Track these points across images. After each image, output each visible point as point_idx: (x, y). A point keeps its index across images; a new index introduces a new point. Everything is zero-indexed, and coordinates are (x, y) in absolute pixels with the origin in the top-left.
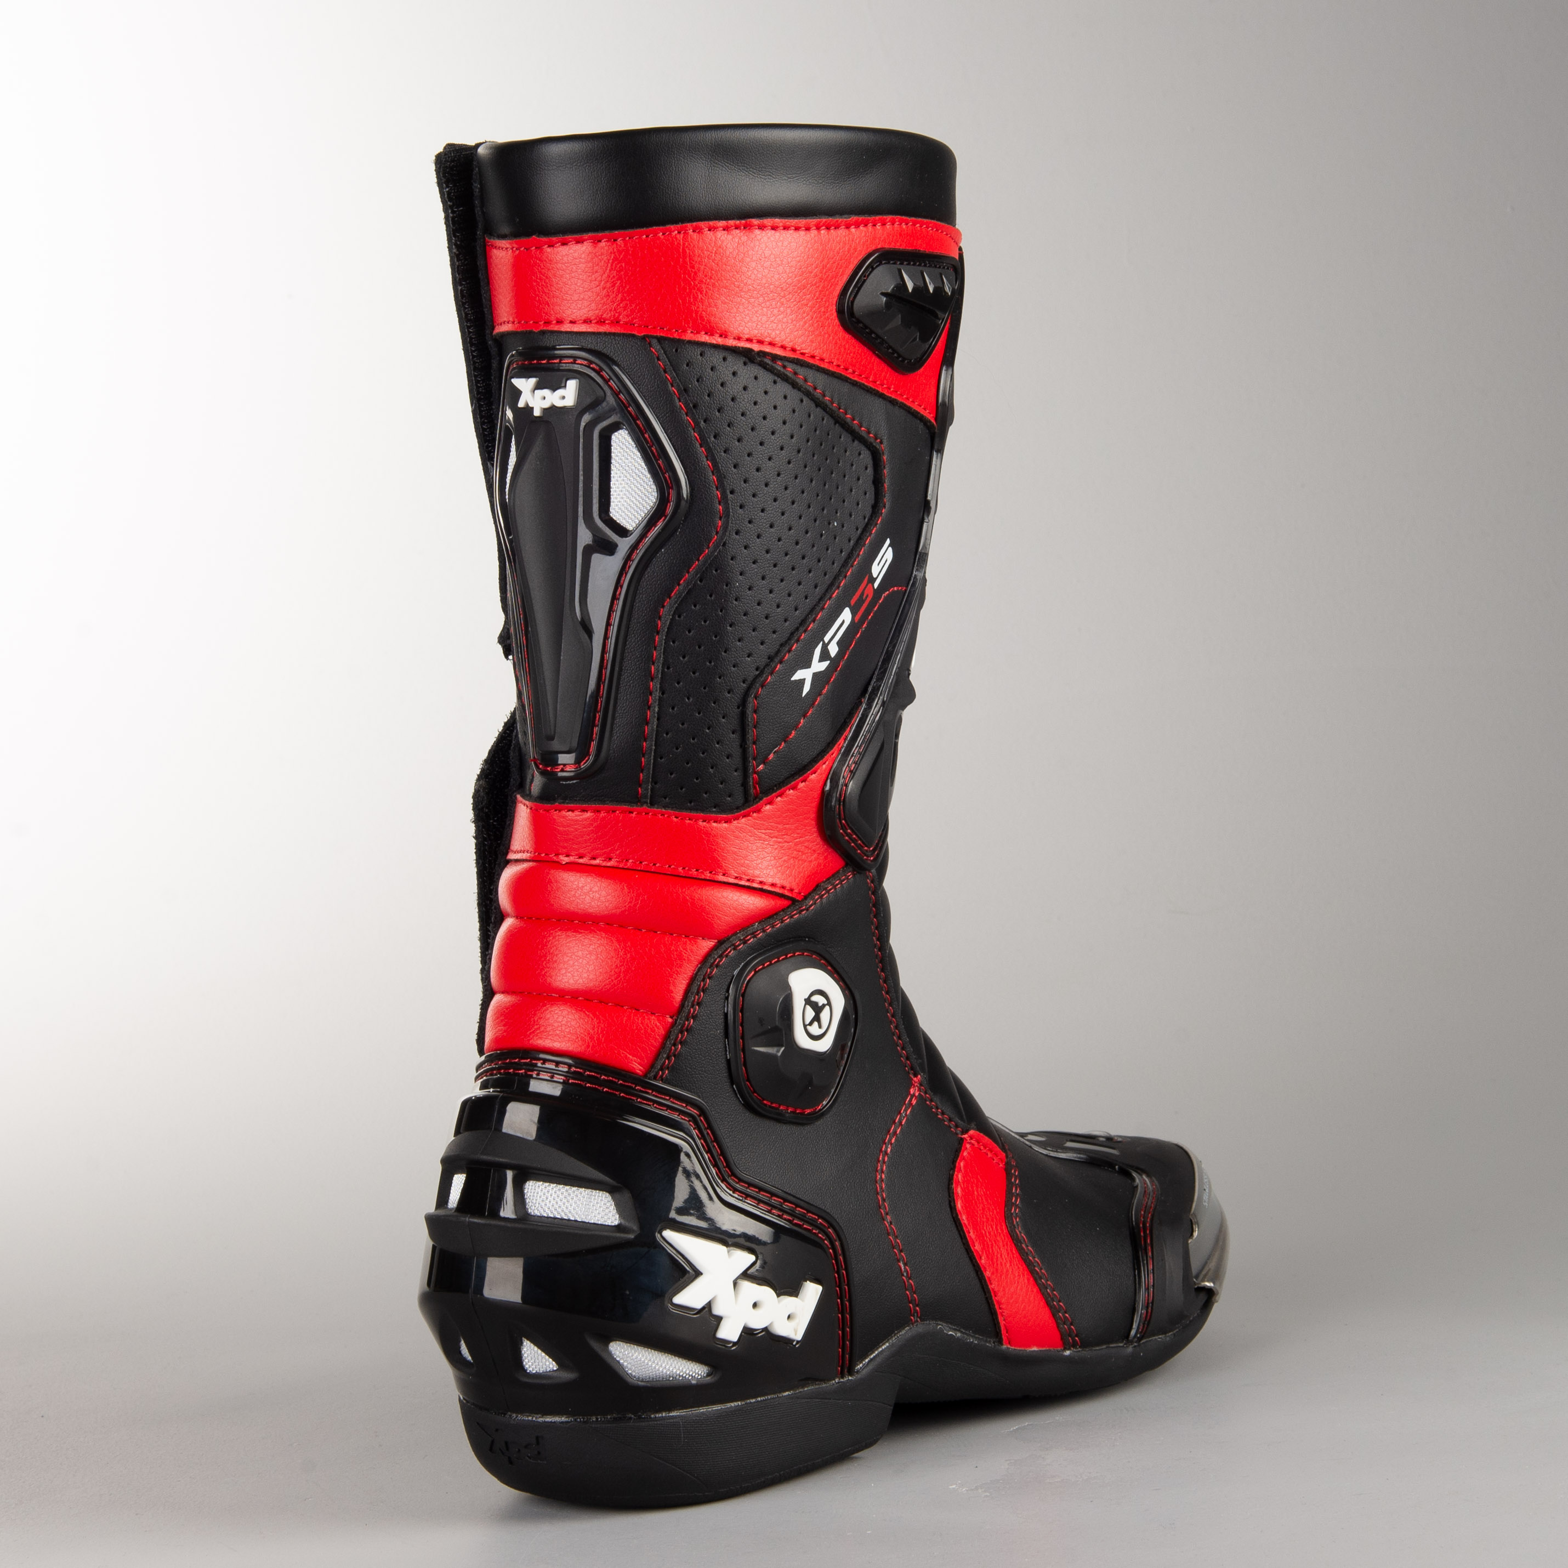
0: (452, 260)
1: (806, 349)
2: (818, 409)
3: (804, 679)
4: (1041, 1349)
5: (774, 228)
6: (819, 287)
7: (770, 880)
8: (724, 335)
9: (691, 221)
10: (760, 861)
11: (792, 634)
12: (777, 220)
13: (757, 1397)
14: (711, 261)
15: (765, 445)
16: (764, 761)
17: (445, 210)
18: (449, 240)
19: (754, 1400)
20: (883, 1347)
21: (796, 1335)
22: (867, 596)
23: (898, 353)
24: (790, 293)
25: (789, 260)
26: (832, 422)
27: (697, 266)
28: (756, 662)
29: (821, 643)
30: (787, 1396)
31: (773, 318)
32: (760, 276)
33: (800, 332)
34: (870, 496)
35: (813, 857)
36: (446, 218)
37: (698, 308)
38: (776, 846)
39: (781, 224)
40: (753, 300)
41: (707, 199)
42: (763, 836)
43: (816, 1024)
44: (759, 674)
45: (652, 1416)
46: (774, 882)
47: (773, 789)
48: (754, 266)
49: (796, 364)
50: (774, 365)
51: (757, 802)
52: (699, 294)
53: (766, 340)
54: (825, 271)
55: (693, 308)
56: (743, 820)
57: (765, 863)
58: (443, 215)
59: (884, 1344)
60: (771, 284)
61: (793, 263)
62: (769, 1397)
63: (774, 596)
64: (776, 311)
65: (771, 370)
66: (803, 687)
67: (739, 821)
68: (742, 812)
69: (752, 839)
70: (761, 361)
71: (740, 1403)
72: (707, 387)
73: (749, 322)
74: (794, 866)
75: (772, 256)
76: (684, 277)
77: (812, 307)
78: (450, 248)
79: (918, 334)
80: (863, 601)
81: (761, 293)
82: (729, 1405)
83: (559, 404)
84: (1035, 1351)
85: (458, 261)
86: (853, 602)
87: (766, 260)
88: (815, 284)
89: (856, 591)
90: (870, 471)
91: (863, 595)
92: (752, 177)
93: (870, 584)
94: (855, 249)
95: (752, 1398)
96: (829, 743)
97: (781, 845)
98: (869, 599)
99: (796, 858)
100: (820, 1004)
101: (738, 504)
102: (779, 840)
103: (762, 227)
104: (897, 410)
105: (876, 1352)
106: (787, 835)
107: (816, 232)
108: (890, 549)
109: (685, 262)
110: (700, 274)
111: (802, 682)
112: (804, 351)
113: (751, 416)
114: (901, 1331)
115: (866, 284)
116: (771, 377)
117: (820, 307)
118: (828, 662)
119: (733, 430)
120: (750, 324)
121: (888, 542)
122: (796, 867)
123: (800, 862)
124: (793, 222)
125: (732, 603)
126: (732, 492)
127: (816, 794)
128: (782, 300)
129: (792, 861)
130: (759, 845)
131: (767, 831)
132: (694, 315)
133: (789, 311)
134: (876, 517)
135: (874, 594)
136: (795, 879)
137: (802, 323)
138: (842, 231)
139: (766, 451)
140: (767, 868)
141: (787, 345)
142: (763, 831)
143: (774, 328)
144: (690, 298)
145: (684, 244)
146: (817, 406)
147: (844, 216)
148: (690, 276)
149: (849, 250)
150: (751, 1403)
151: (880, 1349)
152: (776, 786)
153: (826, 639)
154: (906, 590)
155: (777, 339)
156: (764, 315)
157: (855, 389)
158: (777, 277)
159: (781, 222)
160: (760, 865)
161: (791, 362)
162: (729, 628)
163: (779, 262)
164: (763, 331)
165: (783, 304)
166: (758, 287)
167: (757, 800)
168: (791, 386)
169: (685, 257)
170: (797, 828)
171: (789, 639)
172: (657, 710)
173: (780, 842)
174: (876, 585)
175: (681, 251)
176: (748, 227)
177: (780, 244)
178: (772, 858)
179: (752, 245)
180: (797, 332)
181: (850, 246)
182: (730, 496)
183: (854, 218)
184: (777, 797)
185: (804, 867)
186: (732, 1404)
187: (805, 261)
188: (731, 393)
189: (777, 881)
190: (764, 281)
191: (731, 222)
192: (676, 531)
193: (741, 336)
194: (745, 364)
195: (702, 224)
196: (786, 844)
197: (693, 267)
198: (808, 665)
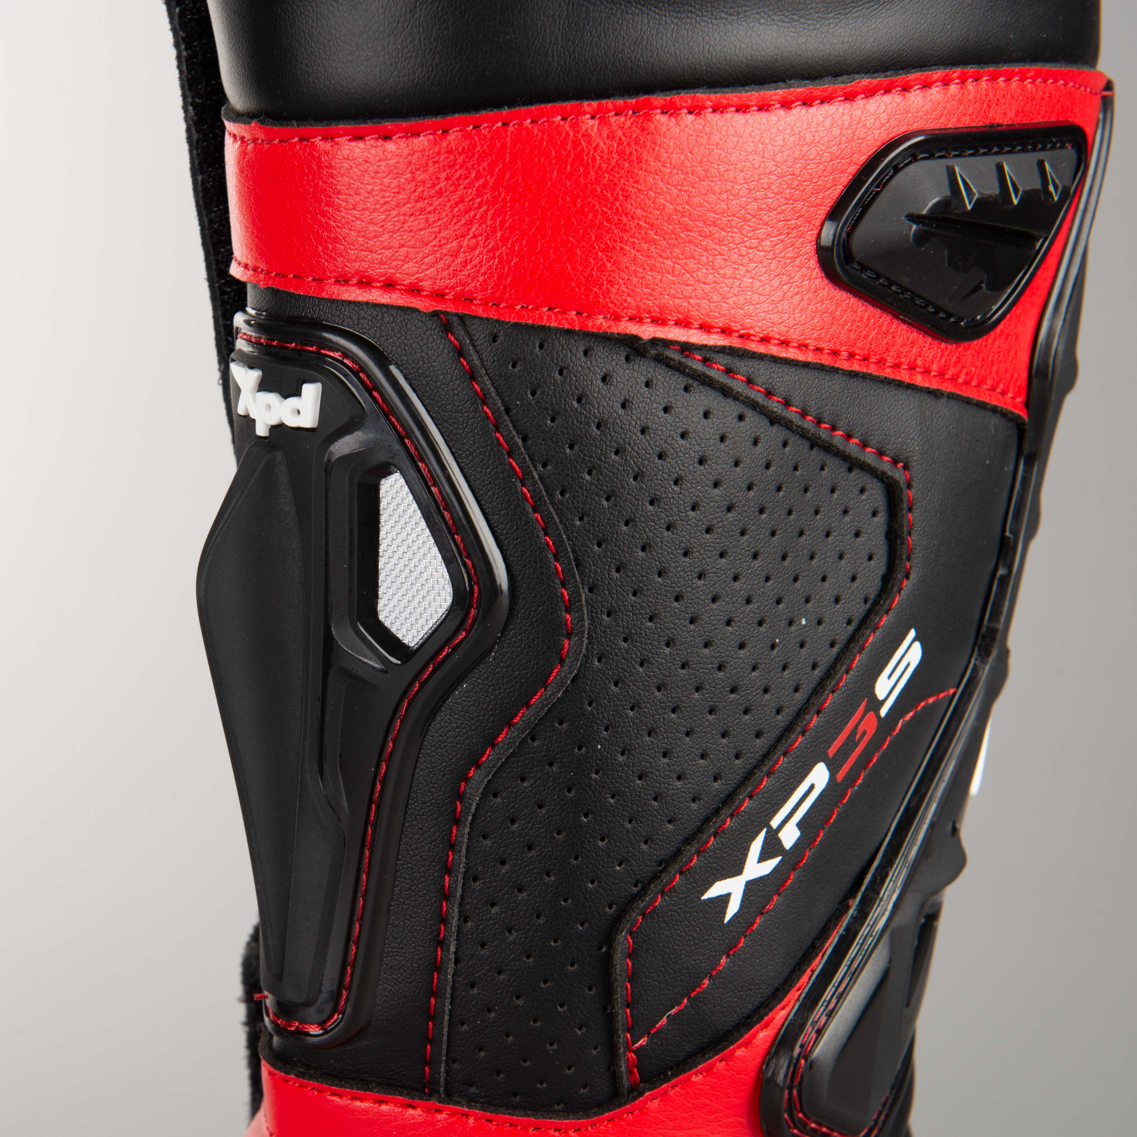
0: (188, 130)
2: (775, 428)
3: (729, 895)
11: (707, 820)
14: (564, 177)
17: (177, 45)
18: (184, 96)
22: (864, 733)
23: (945, 312)
26: (805, 445)
28: (635, 874)
29: (765, 830)
34: (879, 565)
36: (179, 58)
44: (639, 892)
47: (666, 1075)
49: (730, 354)
50: (683, 360)
51: (635, 1098)
58: (173, 52)
65: (680, 369)
66: (726, 907)
68: (607, 1114)
70: (658, 355)
78: (185, 108)
79: (986, 277)
80: (856, 745)
83: (292, 422)
85: (197, 132)
86: (831, 752)
89: (841, 731)
90: (881, 519)
91: (856, 734)
93: (871, 714)
96: (777, 990)
98: (867, 738)
104: (943, 407)
108: (917, 645)
111: (724, 899)
115: (879, 199)
116: (680, 381)
118: (779, 859)
121: (912, 633)
127: (748, 1078)
134: (887, 599)
135: (879, 727)
146: (772, 423)
147: (840, 79)
152: (671, 1069)
153: (775, 823)
154: (954, 694)
157: (855, 383)
161: (719, 352)
167: (636, 1093)
168: (720, 394)
171: (700, 830)
172: (453, 949)
174: (884, 712)
183: (865, 81)
192: (488, 653)
194: (627, 359)
198: (738, 868)
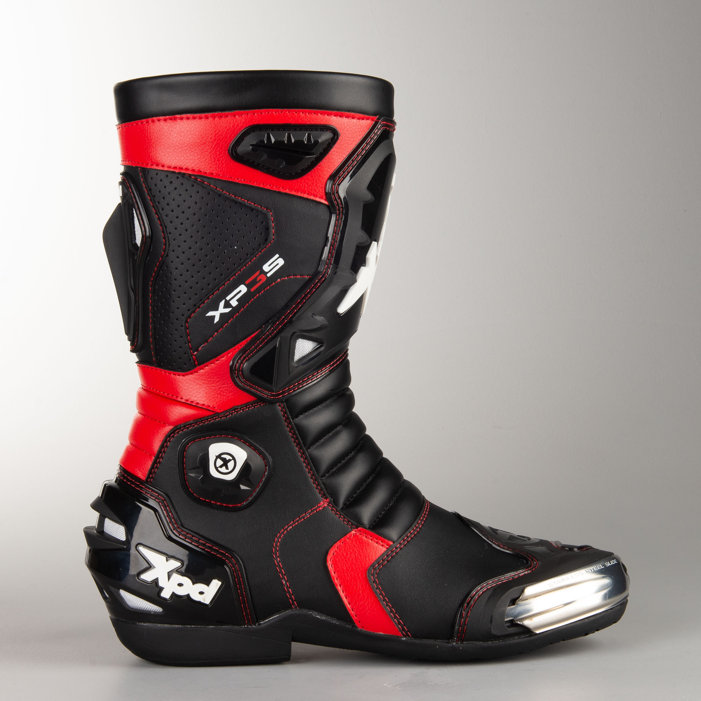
1: (207, 171)
4: (385, 634)
5: (188, 118)
6: (214, 143)
7: (202, 403)
8: (163, 166)
9: (150, 117)
10: (198, 394)
11: (207, 295)
12: (189, 115)
13: (192, 625)
15: (185, 213)
16: (197, 350)
19: (189, 626)
20: (275, 616)
21: (204, 601)
22: (261, 280)
24: (196, 146)
25: (194, 132)
27: (152, 137)
29: (226, 299)
30: (211, 628)
31: (187, 158)
32: (179, 140)
33: (203, 163)
35: (230, 395)
37: (152, 154)
38: (207, 388)
39: (191, 117)
40: (176, 150)
41: (158, 107)
42: (200, 383)
43: (224, 467)
44: (190, 312)
45: (138, 623)
46: (204, 403)
48: (176, 136)
52: (153, 149)
53: (184, 167)
54: (217, 136)
55: (151, 154)
56: (190, 376)
57: (200, 395)
59: (276, 615)
60: (185, 143)
61: (197, 133)
62: (199, 626)
63: (194, 279)
64: (188, 155)
66: (214, 319)
67: (188, 376)
69: (194, 384)
71: (180, 626)
72: (158, 188)
73: (174, 160)
74: (217, 397)
75: (185, 131)
76: (147, 141)
77: (210, 152)
81: (180, 147)
82: (174, 626)
84: (381, 634)
87: (182, 132)
88: (212, 142)
89: (250, 277)
91: (256, 279)
92: (179, 97)
93: (262, 275)
94: (238, 125)
95: (189, 625)
97: (210, 387)
98: (263, 281)
99: (220, 394)
100: (227, 459)
101: (173, 239)
102: (209, 385)
103: (181, 119)
105: (272, 618)
106: (214, 383)
107: (211, 119)
108: (281, 258)
109: (147, 135)
110: (153, 140)
112: (206, 172)
113: (177, 201)
114: (286, 611)
116: (191, 183)
117: (216, 152)
118: (231, 309)
119: (169, 207)
120: (175, 161)
121: (277, 256)
122: (219, 398)
123: (222, 396)
124: (197, 115)
125: (173, 281)
126: (170, 233)
128: (191, 150)
129: (216, 395)
130: (198, 387)
131: (202, 381)
132: (151, 157)
133: (196, 154)
135: (267, 279)
136: (217, 403)
137: (204, 159)
138: (230, 118)
139: (185, 216)
140: (201, 397)
141: (196, 169)
142: (200, 381)
143: (188, 162)
144: (149, 150)
145: (147, 127)
146: (220, 195)
148: (149, 141)
149: (233, 126)
150: (187, 627)
151: (274, 617)
152: (205, 361)
153: (229, 298)
155: (190, 167)
156: (182, 156)
158: (188, 140)
159: (191, 115)
160: (198, 396)
161: (199, 177)
162: (173, 292)
163: (189, 133)
164: (182, 164)
165: (192, 152)
166: (178, 145)
167: (196, 367)
168: (202, 187)
169: (147, 133)
170: (218, 381)
171: (205, 298)
172: (153, 325)
173: (210, 386)
174: (269, 275)
175: (146, 130)
176: (175, 119)
177: (190, 125)
178: (205, 393)
179: (176, 126)
180: (201, 164)
181: (234, 124)
182: (169, 235)
184: (206, 367)
185: (224, 398)
186: (176, 626)
187: (204, 132)
188: (168, 191)
189: (206, 403)
190: (181, 142)
191: (167, 117)
192: (150, 250)
193: (171, 166)
195: (155, 118)
196: (213, 388)
197: (150, 137)
198: (217, 309)
